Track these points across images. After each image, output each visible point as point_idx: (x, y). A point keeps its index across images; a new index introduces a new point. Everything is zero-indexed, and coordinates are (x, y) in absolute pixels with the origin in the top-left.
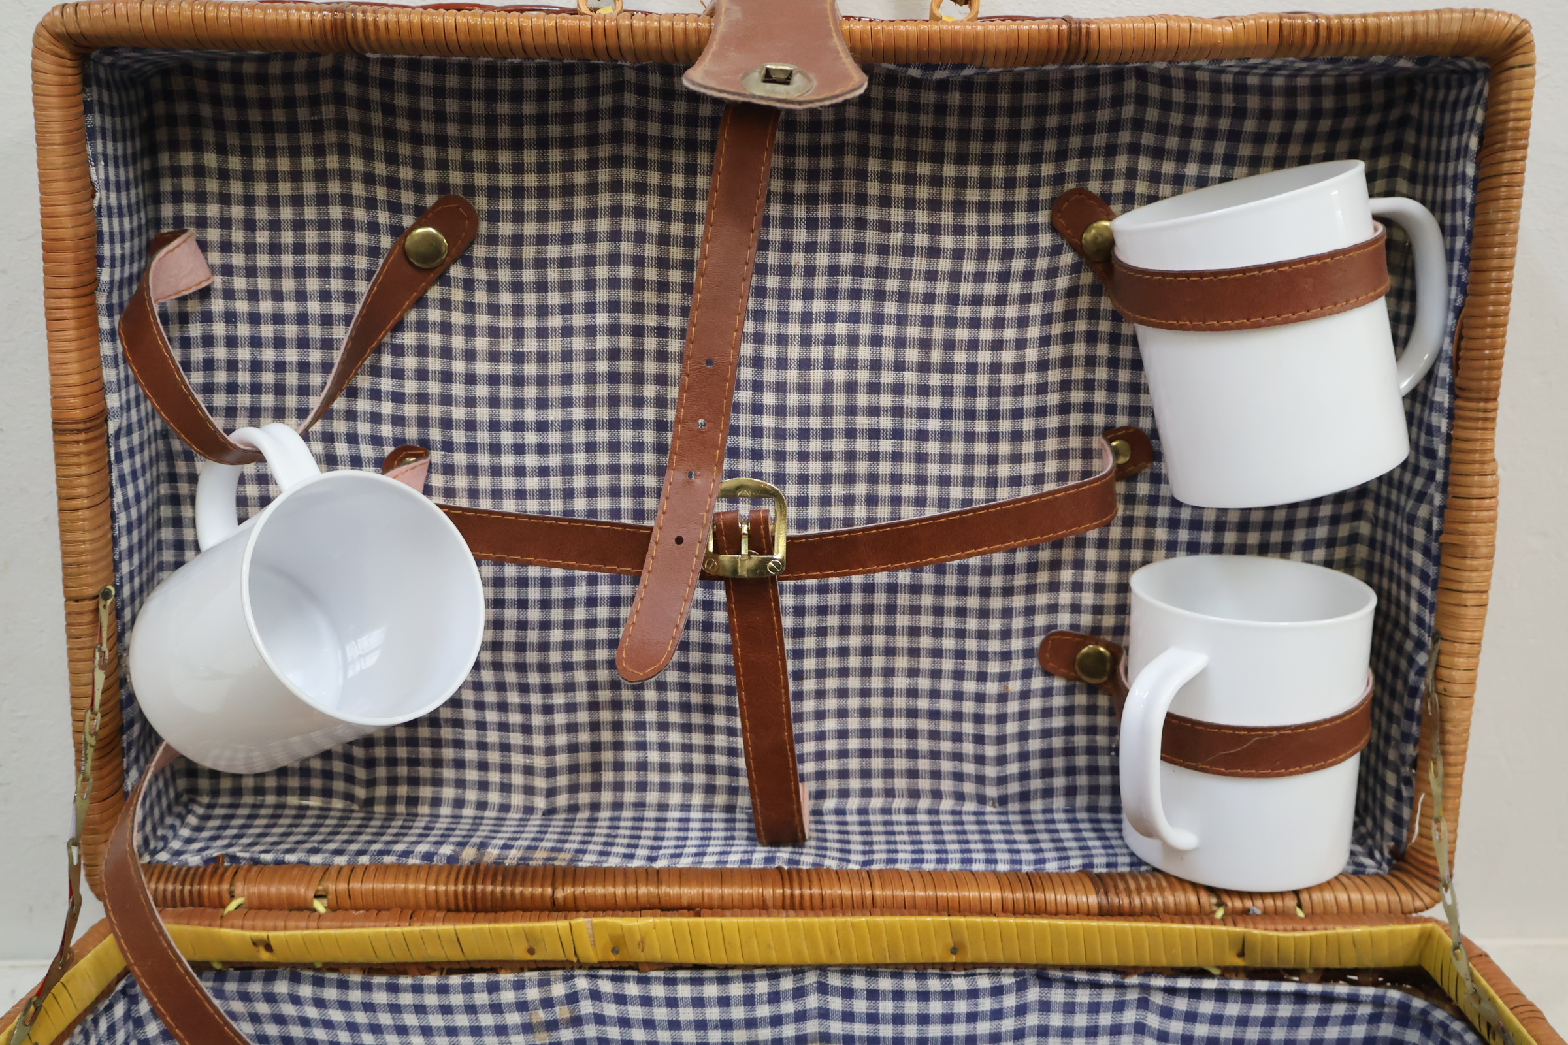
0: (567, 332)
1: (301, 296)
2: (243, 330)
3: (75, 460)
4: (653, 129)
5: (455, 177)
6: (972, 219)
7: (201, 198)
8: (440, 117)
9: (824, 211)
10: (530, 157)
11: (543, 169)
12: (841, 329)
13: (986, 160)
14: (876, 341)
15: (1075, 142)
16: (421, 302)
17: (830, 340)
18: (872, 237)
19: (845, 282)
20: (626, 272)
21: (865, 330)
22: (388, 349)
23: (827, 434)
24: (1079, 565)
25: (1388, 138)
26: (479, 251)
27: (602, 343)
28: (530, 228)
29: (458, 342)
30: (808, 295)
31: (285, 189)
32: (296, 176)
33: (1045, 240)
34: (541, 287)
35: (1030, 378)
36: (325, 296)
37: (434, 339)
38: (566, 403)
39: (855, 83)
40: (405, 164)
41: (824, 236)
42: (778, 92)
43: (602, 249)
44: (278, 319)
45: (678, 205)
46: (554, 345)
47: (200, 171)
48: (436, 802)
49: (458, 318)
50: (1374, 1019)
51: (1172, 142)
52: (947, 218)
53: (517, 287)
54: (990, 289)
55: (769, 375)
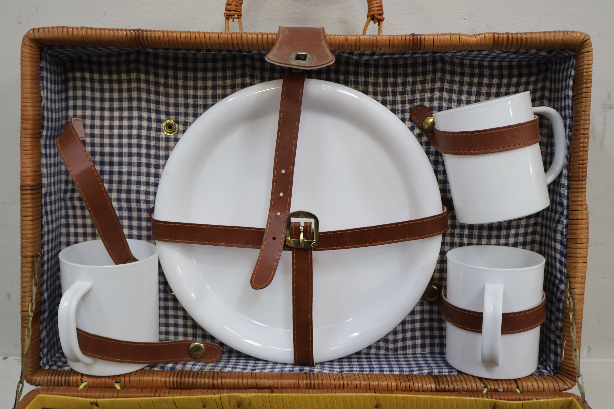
1: (121, 145)
5: (181, 101)
7: (84, 108)
15: (419, 87)
25: (539, 86)
31: (116, 105)
32: (121, 100)
36: (130, 145)
39: (330, 60)
40: (162, 95)
44: (111, 154)
47: (84, 98)
51: (456, 87)
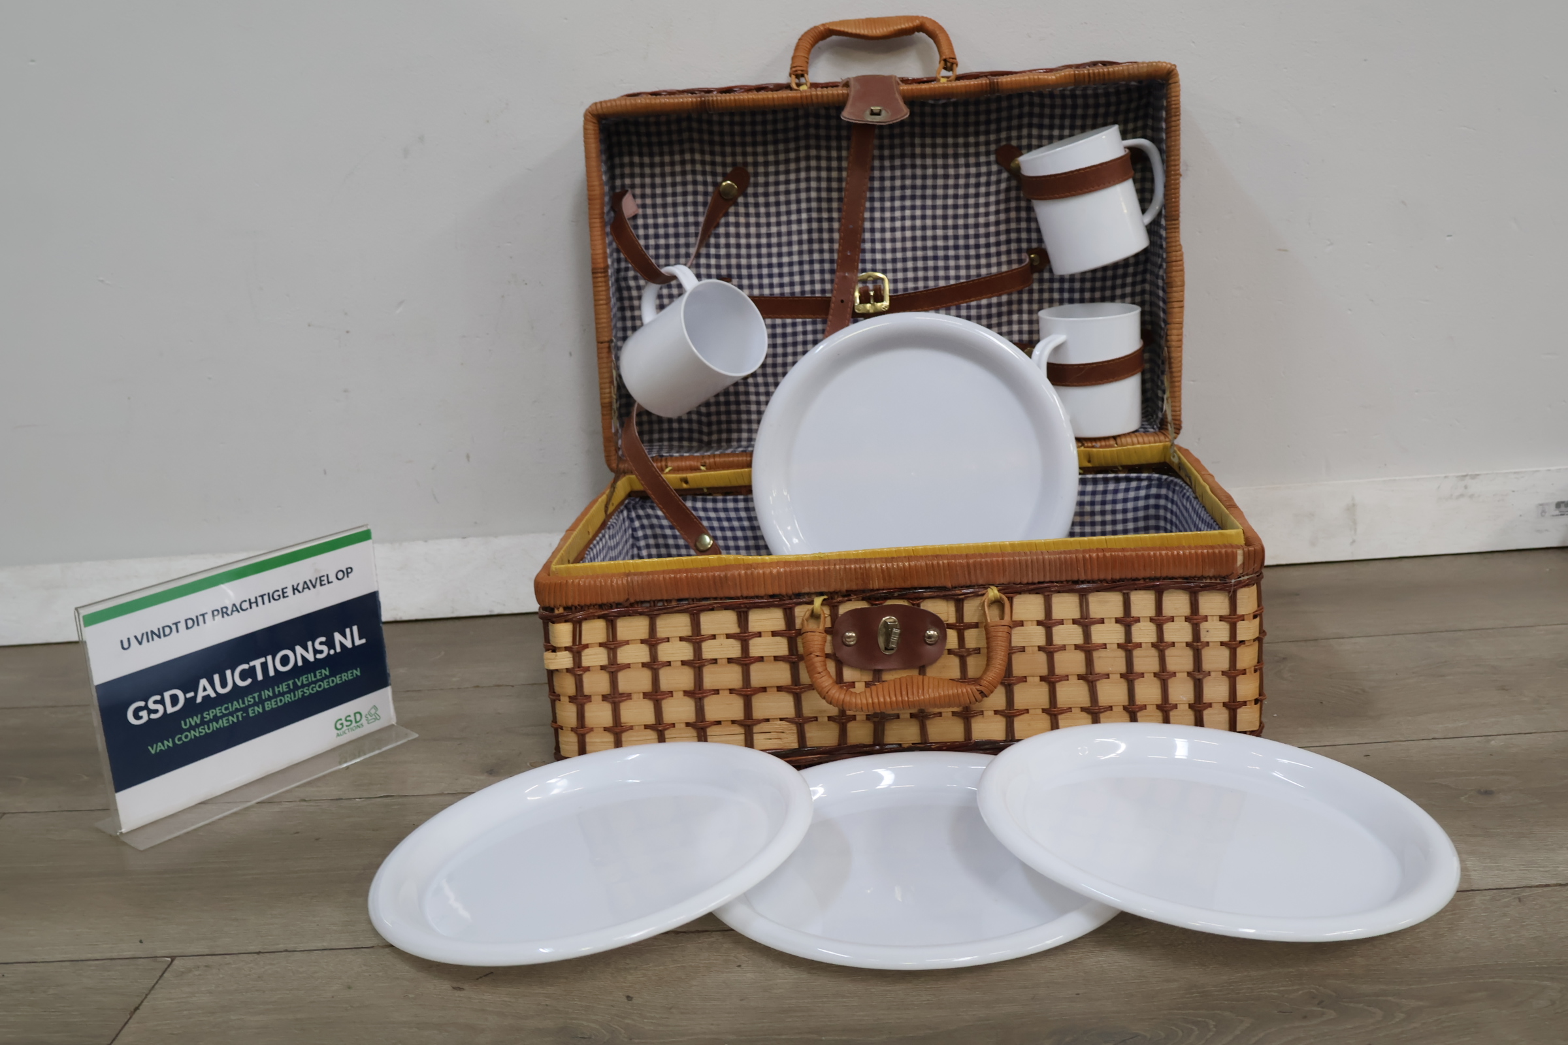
0: (789, 223)
1: (675, 215)
2: (651, 231)
3: (600, 284)
4: (822, 132)
5: (739, 159)
6: (962, 161)
7: (632, 176)
8: (732, 134)
9: (897, 162)
10: (771, 148)
11: (776, 153)
12: (908, 213)
13: (966, 135)
14: (924, 217)
15: (1004, 124)
16: (727, 214)
17: (903, 218)
18: (919, 172)
19: (908, 192)
20: (813, 194)
21: (918, 213)
22: (713, 235)
23: (904, 260)
24: (1020, 312)
25: (1141, 113)
26: (750, 190)
27: (804, 226)
28: (772, 179)
29: (743, 230)
30: (892, 199)
31: (668, 169)
32: (672, 164)
33: (994, 168)
34: (778, 204)
35: (992, 229)
36: (686, 214)
37: (732, 230)
38: (790, 254)
39: (904, 113)
40: (718, 155)
41: (898, 173)
42: (876, 119)
43: (803, 185)
44: (666, 226)
45: (834, 164)
46: (784, 229)
47: (632, 165)
48: (739, 440)
49: (742, 220)
50: (1149, 487)
51: (1046, 121)
52: (951, 161)
53: (767, 205)
54: (972, 191)
55: (878, 235)
